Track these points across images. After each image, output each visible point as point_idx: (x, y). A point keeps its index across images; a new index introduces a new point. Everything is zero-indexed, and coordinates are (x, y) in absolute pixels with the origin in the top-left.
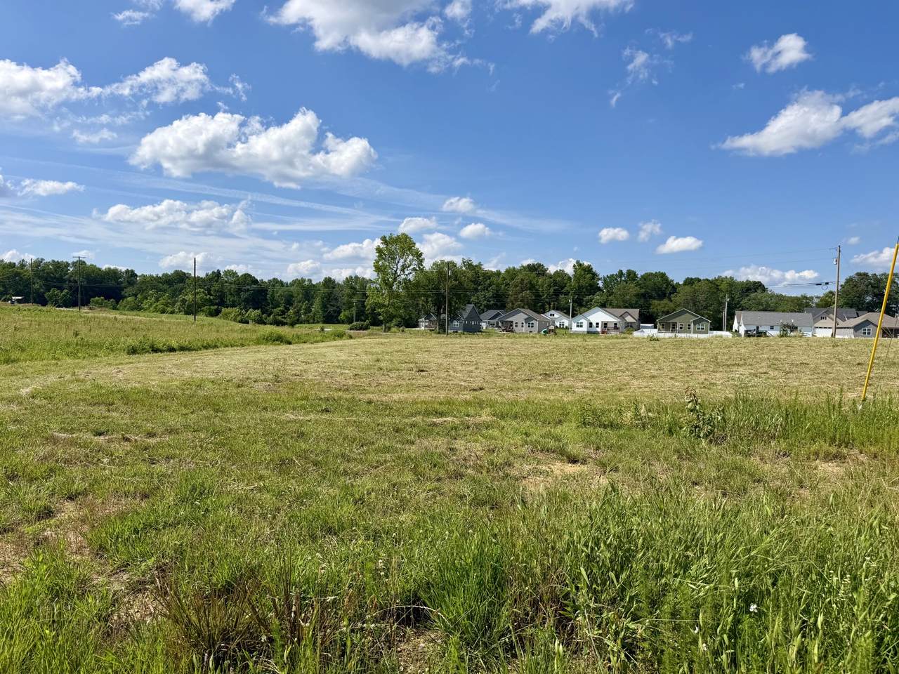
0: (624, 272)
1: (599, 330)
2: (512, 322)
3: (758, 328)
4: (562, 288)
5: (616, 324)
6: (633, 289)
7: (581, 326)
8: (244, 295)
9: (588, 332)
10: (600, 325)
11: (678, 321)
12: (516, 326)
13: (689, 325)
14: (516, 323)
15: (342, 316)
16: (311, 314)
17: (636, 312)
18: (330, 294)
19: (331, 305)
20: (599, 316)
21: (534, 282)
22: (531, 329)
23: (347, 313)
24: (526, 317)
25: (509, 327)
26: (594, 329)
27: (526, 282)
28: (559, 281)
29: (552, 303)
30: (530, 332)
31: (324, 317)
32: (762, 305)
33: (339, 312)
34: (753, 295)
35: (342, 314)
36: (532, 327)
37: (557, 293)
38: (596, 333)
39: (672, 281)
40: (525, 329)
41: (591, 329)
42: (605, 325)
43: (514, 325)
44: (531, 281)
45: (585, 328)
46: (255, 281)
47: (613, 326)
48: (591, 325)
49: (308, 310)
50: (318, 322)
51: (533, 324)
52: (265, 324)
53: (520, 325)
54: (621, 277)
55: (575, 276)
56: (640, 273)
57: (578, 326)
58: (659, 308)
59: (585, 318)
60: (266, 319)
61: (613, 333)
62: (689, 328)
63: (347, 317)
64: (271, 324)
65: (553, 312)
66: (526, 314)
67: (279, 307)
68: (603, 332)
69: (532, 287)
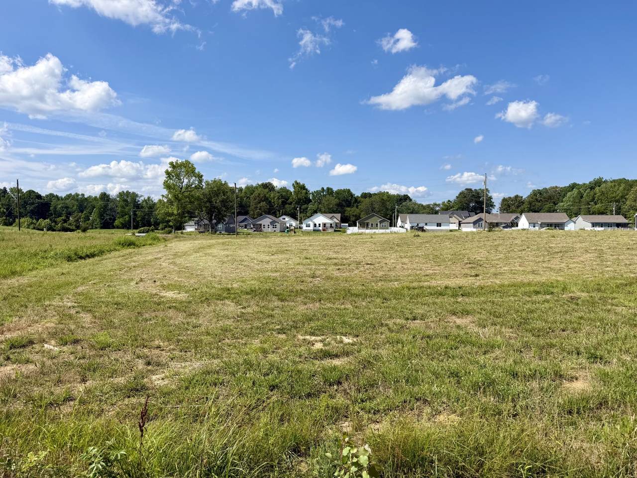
0: (325, 189)
1: (321, 228)
2: (261, 225)
3: (418, 224)
4: (287, 200)
5: (331, 224)
6: (334, 201)
7: (309, 226)
8: (29, 208)
9: (314, 230)
10: (321, 225)
11: (370, 221)
12: (264, 227)
13: (377, 224)
14: (264, 225)
15: (117, 223)
16: (90, 222)
17: (339, 216)
18: (106, 206)
19: (107, 214)
20: (320, 219)
21: (267, 196)
22: (275, 229)
23: (121, 220)
24: (271, 221)
25: (258, 228)
26: (317, 228)
27: (261, 196)
28: (284, 194)
29: (281, 211)
30: (275, 231)
31: (101, 224)
32: (410, 210)
33: (114, 220)
34: (404, 203)
35: (116, 221)
36: (276, 227)
37: (284, 203)
38: (319, 231)
39: (354, 195)
40: (271, 229)
41: (316, 228)
42: (325, 225)
43: (263, 227)
44: (265, 195)
45: (312, 228)
46: (39, 197)
47: (330, 226)
48: (315, 225)
49: (87, 218)
50: (96, 228)
51: (276, 225)
52: (54, 230)
53: (266, 227)
54: (323, 192)
55: (295, 192)
56: (335, 189)
57: (307, 226)
58: (351, 212)
59: (312, 221)
60: (55, 226)
61: (330, 230)
62: (377, 226)
63: (122, 224)
64: (59, 231)
65: (284, 217)
66: (270, 218)
67: (61, 217)
68: (324, 230)
69: (266, 199)
